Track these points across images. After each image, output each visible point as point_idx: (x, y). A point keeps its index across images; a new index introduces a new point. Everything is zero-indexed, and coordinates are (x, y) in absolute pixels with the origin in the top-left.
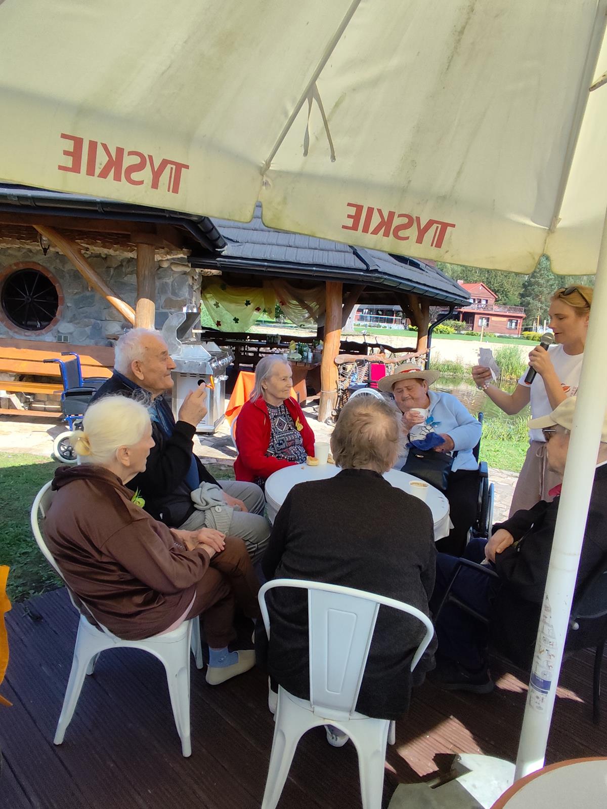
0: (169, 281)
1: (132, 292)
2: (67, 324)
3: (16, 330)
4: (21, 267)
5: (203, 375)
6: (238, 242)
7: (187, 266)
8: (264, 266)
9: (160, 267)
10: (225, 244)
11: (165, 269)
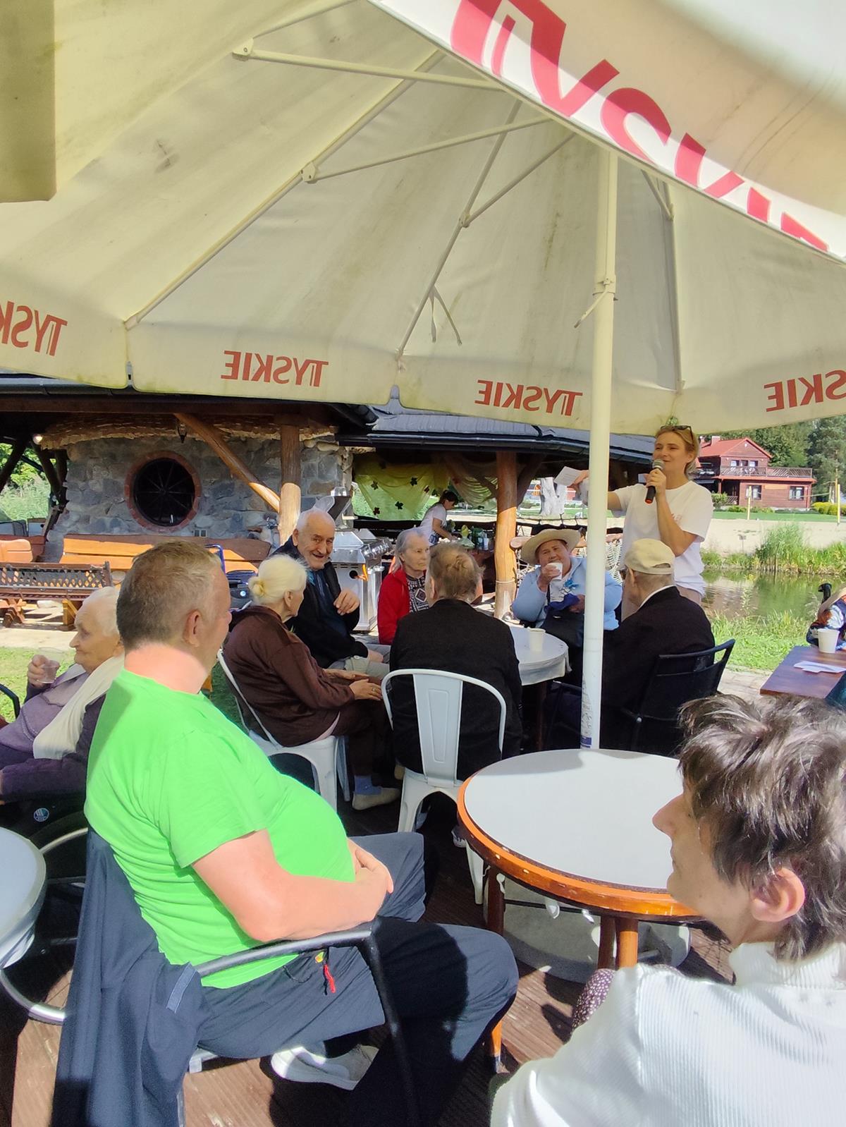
0: (315, 462)
1: (274, 478)
2: (205, 517)
3: (150, 526)
4: (156, 456)
5: (356, 565)
6: (391, 414)
7: (336, 445)
8: (421, 439)
9: (305, 448)
10: (376, 418)
11: (311, 450)
